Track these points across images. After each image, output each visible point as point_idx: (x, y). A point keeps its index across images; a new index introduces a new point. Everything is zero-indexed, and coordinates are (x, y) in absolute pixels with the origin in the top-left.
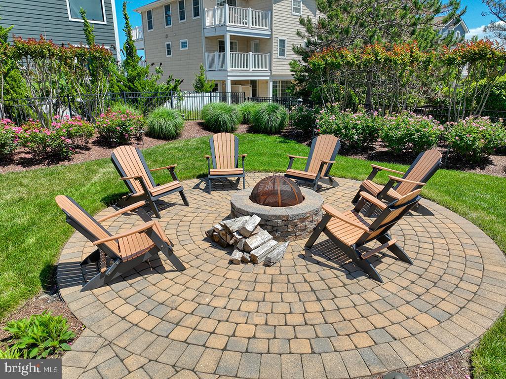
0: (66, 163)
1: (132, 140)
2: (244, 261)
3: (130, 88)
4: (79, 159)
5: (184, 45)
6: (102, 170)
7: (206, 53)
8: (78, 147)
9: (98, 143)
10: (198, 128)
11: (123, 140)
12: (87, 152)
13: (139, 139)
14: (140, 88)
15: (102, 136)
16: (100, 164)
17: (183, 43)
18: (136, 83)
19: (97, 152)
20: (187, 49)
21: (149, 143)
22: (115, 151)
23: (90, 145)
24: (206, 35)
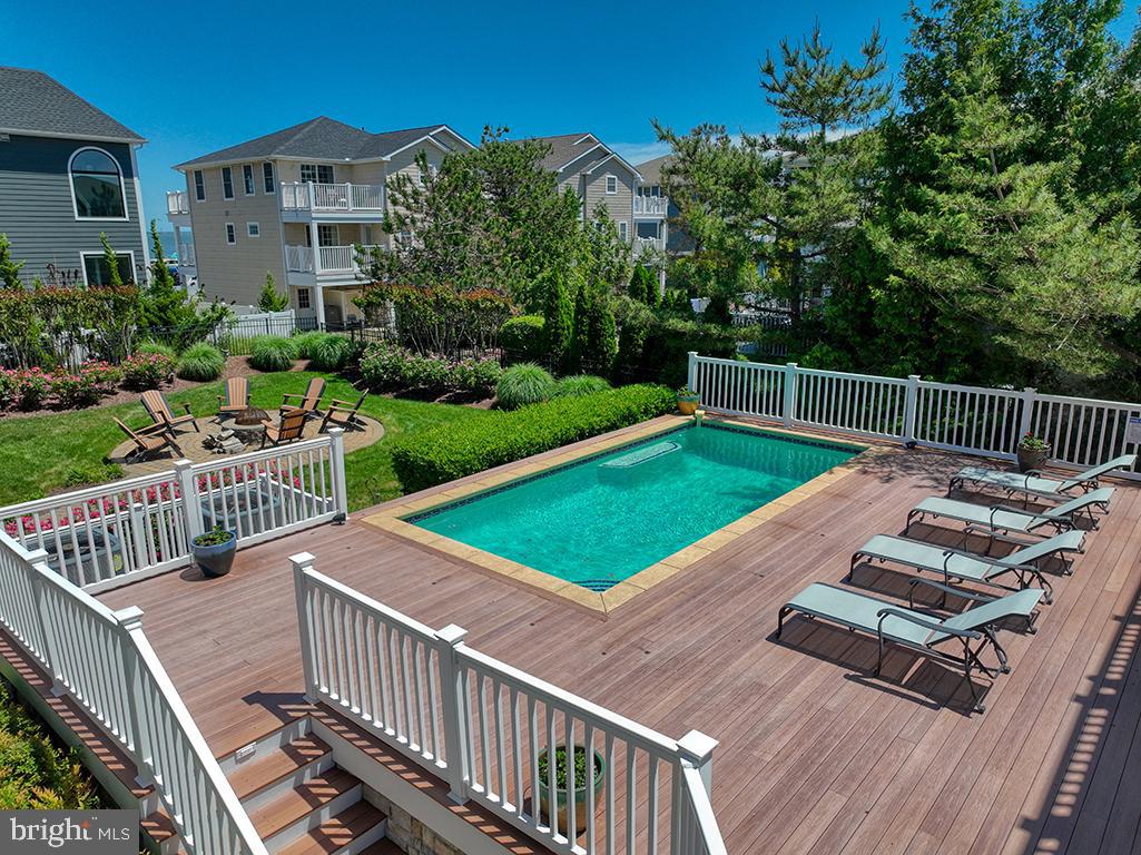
0: (95, 407)
1: (162, 383)
2: (219, 452)
3: (160, 318)
4: (106, 403)
5: (254, 230)
6: (132, 412)
7: (286, 247)
8: (106, 392)
9: (125, 387)
10: (246, 365)
11: (153, 385)
12: (114, 397)
13: (170, 381)
14: (174, 318)
15: (128, 380)
16: (130, 406)
17: (251, 227)
18: (169, 313)
19: (124, 396)
20: (258, 236)
21: (182, 386)
22: (143, 394)
23: (116, 390)
24: (285, 220)
